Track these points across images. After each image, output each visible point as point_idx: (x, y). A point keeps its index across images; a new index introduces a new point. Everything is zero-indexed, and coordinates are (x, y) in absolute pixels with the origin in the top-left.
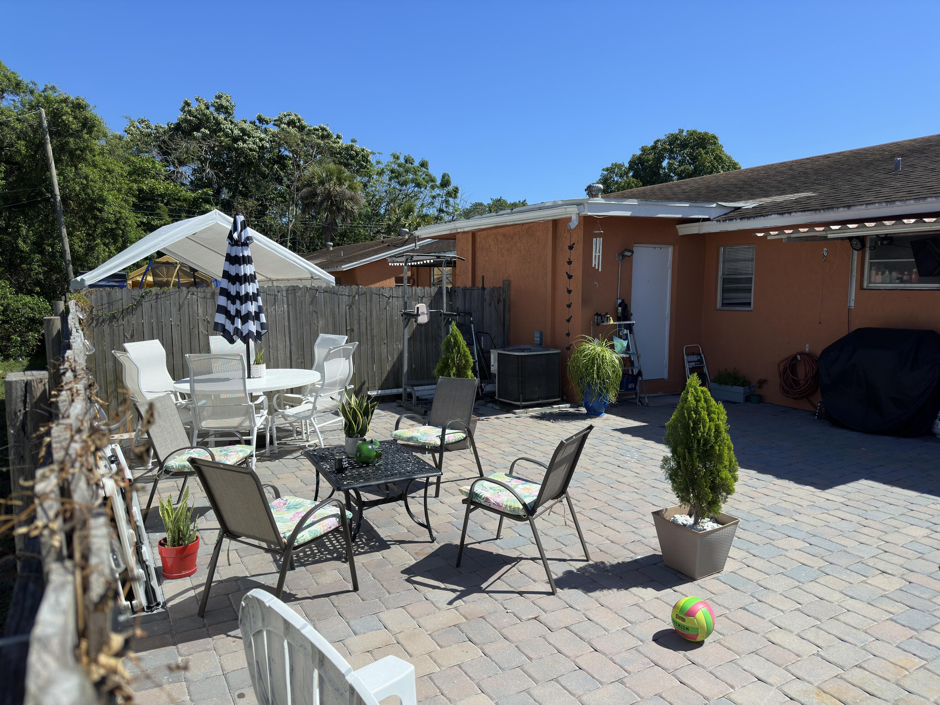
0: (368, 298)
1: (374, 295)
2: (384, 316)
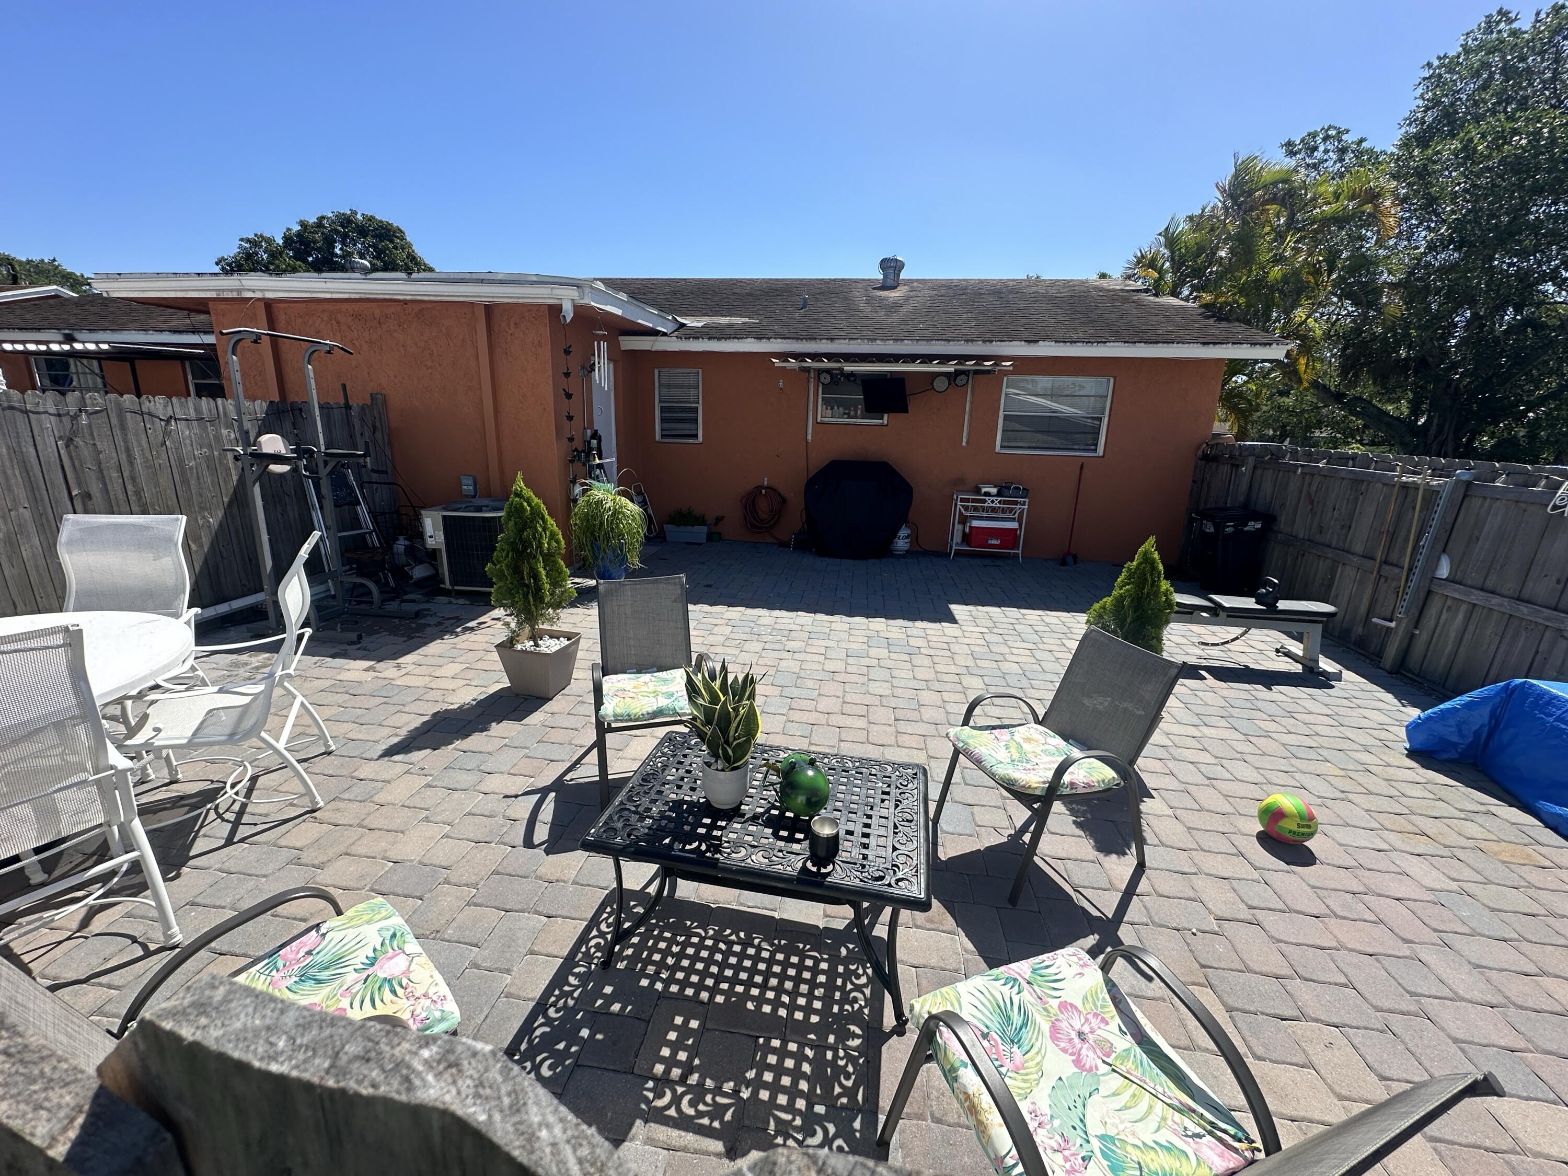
0: (114, 421)
1: (129, 415)
2: (163, 460)
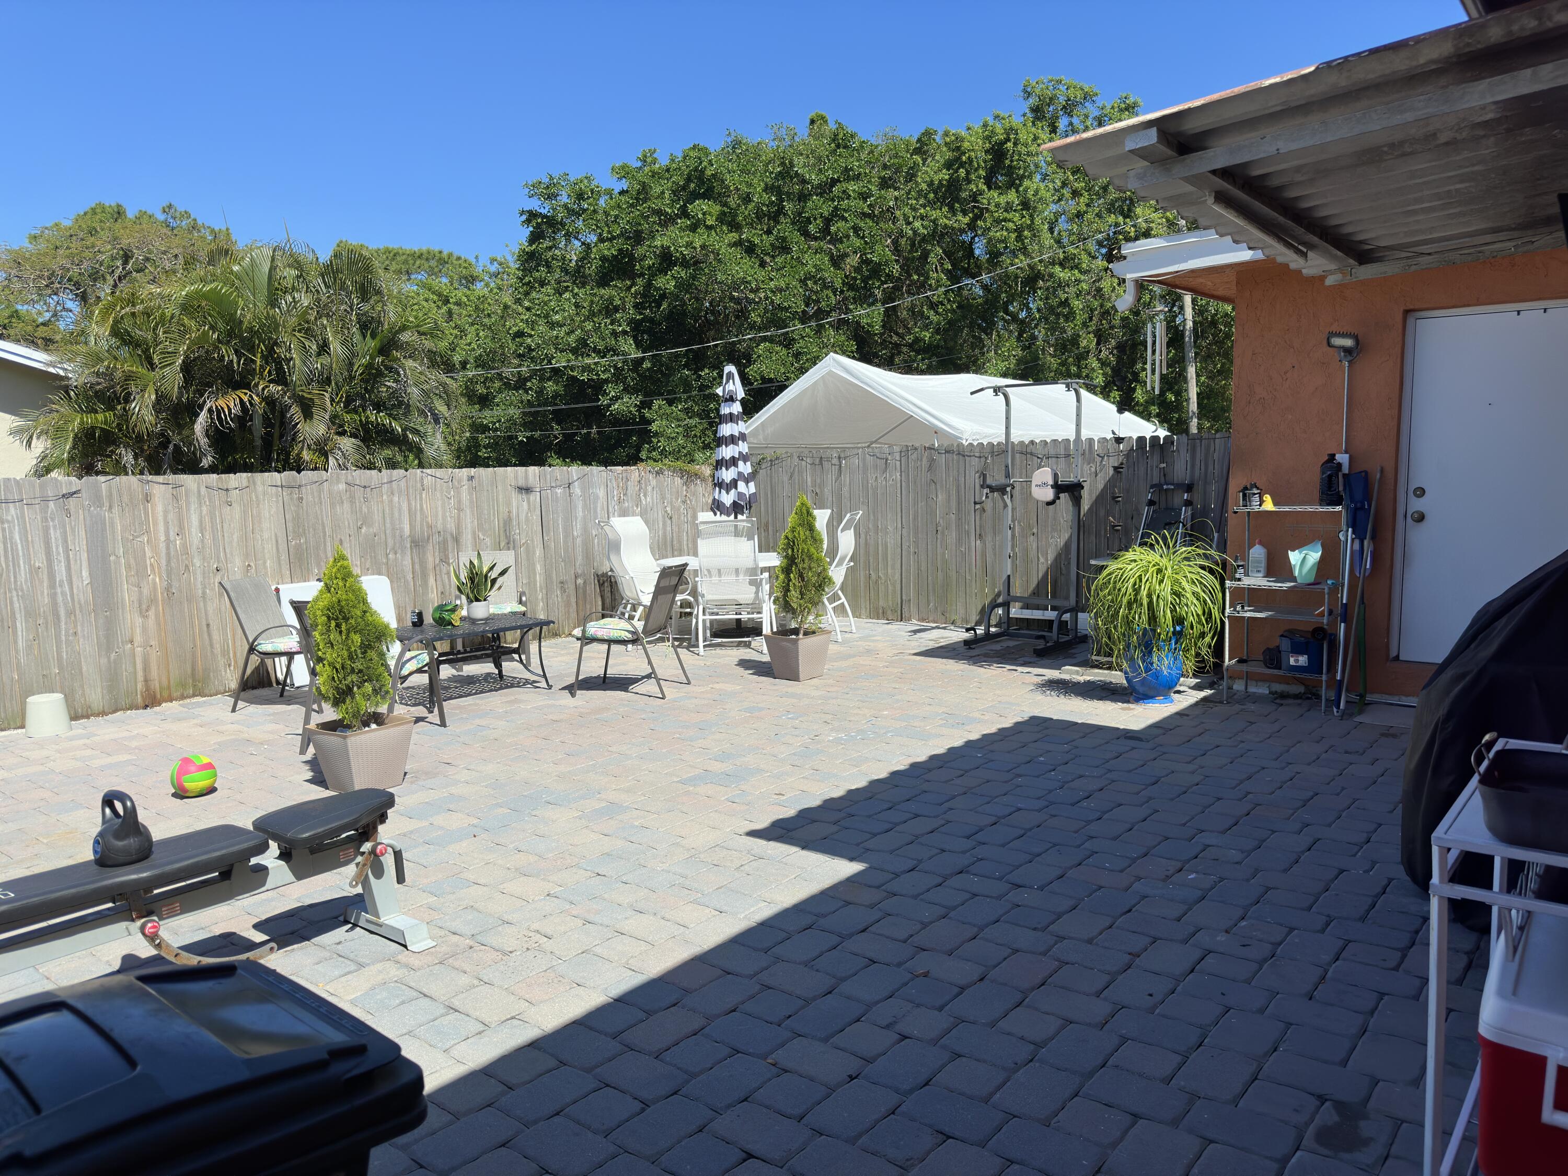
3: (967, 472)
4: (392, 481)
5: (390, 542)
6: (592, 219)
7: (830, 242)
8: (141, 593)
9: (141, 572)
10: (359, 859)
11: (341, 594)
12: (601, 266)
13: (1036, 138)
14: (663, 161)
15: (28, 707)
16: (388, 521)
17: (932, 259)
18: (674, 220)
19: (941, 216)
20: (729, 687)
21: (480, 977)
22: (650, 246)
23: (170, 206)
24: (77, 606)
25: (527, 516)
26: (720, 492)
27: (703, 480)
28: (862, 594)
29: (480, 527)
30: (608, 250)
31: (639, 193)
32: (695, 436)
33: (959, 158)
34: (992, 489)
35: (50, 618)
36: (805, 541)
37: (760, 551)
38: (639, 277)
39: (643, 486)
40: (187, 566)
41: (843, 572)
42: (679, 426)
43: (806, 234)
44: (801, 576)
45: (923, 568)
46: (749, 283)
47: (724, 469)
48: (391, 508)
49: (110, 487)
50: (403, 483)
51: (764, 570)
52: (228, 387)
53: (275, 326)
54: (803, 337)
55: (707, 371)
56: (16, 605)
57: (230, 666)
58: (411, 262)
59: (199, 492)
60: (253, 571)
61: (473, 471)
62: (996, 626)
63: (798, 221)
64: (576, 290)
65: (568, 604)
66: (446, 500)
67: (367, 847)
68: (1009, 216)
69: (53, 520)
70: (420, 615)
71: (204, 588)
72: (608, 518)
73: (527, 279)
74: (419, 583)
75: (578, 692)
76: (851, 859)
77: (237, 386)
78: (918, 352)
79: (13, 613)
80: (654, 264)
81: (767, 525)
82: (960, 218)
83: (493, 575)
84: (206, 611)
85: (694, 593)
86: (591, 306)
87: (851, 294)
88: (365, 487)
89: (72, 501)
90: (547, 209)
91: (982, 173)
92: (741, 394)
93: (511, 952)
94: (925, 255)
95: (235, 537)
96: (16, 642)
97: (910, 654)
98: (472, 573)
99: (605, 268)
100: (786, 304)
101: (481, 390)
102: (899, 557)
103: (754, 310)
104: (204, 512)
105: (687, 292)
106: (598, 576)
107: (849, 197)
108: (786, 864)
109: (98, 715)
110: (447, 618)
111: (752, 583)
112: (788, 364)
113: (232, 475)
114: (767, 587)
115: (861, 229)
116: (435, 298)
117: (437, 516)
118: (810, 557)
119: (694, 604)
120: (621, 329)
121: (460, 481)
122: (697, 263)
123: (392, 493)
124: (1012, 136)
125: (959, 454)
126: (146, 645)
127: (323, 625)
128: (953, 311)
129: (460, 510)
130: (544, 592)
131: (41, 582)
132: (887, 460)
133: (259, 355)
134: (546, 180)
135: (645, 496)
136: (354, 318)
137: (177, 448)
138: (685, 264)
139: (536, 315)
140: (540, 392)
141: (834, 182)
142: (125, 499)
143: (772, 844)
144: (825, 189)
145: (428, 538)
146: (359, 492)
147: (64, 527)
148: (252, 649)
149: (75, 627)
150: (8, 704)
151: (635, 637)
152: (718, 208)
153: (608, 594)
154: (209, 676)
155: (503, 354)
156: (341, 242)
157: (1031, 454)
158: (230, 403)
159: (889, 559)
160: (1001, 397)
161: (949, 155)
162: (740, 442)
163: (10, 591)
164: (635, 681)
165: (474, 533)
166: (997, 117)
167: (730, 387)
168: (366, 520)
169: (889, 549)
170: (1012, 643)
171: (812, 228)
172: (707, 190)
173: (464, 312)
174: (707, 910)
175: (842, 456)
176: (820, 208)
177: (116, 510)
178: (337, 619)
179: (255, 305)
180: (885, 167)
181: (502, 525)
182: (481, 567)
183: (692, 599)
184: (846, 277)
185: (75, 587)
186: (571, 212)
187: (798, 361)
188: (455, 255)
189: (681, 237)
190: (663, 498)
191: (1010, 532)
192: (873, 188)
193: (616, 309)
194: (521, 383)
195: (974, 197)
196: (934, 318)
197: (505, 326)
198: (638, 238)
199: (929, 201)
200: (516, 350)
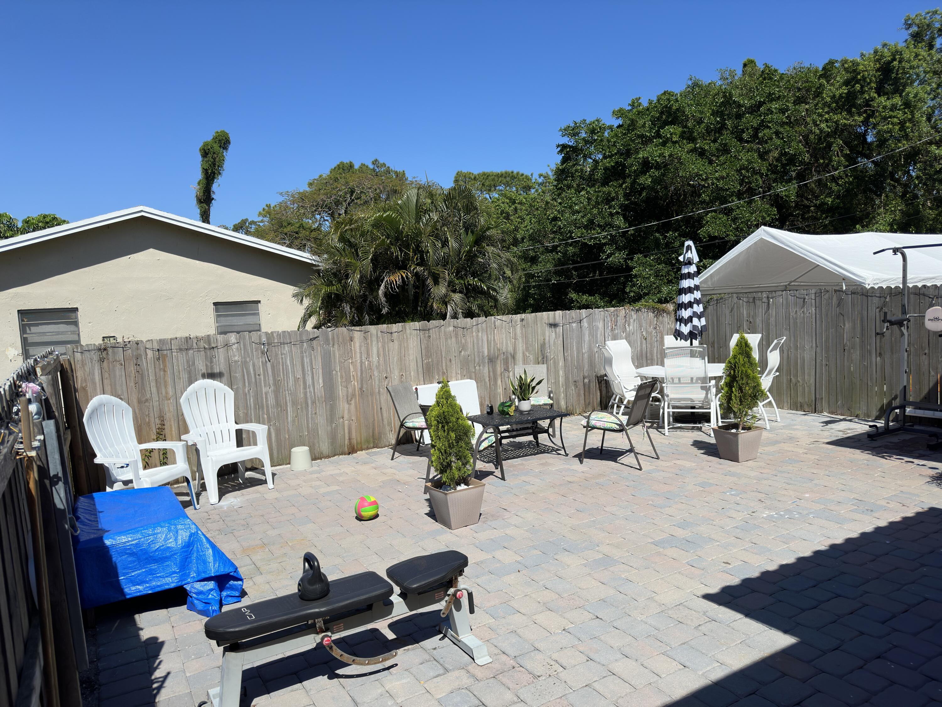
3: (869, 308)
4: (478, 324)
5: (477, 360)
6: (600, 145)
7: (758, 143)
8: (348, 391)
9: (348, 380)
10: (447, 598)
11: (445, 408)
12: (604, 173)
13: (917, 55)
14: (645, 104)
15: (292, 454)
16: (476, 347)
17: (835, 148)
18: (651, 140)
19: (842, 119)
20: (688, 464)
21: (518, 694)
22: (635, 158)
23: (376, 160)
24: (317, 399)
25: (554, 341)
26: (680, 325)
27: (668, 313)
28: (785, 393)
29: (527, 349)
30: (609, 163)
31: (629, 126)
32: (662, 275)
33: (856, 77)
34: (892, 323)
35: (304, 405)
36: (743, 365)
37: (709, 362)
38: (628, 178)
39: (628, 319)
40: (371, 376)
41: (771, 380)
42: (651, 270)
43: (741, 140)
44: (741, 389)
45: (833, 375)
46: (701, 175)
47: (683, 309)
48: (478, 340)
49: (333, 334)
50: (484, 325)
51: (711, 378)
52: (396, 268)
53: (419, 233)
54: (738, 208)
55: (671, 233)
56: (288, 398)
57: (392, 431)
58: (496, 179)
59: (377, 334)
60: (404, 378)
61: (523, 316)
62: (893, 421)
63: (735, 132)
64: (588, 189)
65: (579, 395)
66: (508, 334)
67: (451, 591)
68: (895, 114)
69: (305, 353)
70: (491, 408)
71: (379, 388)
72: (605, 341)
73: (560, 186)
74: (492, 383)
75: (585, 460)
76: (786, 632)
77: (400, 268)
78: (823, 212)
79: (286, 403)
80: (637, 169)
81: (713, 343)
82: (856, 118)
83: (534, 384)
84: (380, 400)
85: (661, 392)
86: (597, 199)
87: (774, 176)
88: (463, 328)
89: (315, 342)
90: (573, 142)
91: (874, 85)
92: (696, 259)
93: (539, 677)
94: (829, 145)
95: (395, 359)
96: (287, 418)
97: (824, 443)
98: (521, 383)
99: (607, 174)
100: (726, 187)
101: (532, 253)
102: (814, 370)
103: (704, 192)
104: (380, 346)
105: (659, 184)
106: (597, 377)
107: (772, 113)
108: (733, 629)
109: (325, 458)
110: (506, 410)
111: (702, 388)
112: (728, 225)
113: (394, 325)
114: (714, 390)
115: (781, 133)
116: (508, 201)
117: (502, 343)
118: (748, 376)
119: (662, 399)
120: (615, 211)
121: (516, 322)
122: (666, 165)
123: (478, 331)
124: (897, 57)
125: (863, 295)
126: (350, 420)
127: (435, 426)
128: (850, 183)
129: (516, 339)
130: (564, 387)
131: (300, 386)
132: (804, 299)
133: (411, 250)
134: (572, 125)
135: (629, 325)
136: (461, 224)
137: (371, 302)
138: (658, 167)
139: (564, 207)
140: (565, 254)
141: (761, 104)
142: (341, 340)
143: (723, 609)
144: (755, 109)
145: (498, 357)
146: (460, 331)
147: (311, 356)
148: (402, 425)
149: (316, 409)
150: (283, 451)
151: (622, 428)
152: (680, 129)
153: (604, 389)
154: (381, 437)
155: (545, 231)
156: (459, 172)
157: (924, 295)
158: (396, 278)
159: (806, 369)
160: (899, 255)
161: (847, 76)
162: (695, 292)
163: (285, 391)
164: (621, 453)
165: (523, 353)
166: (885, 45)
167: (689, 255)
168: (464, 347)
169: (806, 361)
170: (908, 437)
171: (745, 136)
172: (673, 119)
173: (524, 208)
174: (675, 663)
175: (770, 296)
176: (751, 122)
177: (336, 346)
178: (442, 423)
179: (409, 222)
180: (799, 89)
181: (539, 347)
182: (526, 379)
183: (660, 397)
184: (770, 165)
185: (316, 388)
186: (586, 142)
187: (735, 224)
188: (521, 173)
189: (656, 151)
190: (641, 326)
191: (906, 354)
192: (790, 105)
193: (613, 199)
194: (554, 249)
195: (867, 103)
196: (835, 188)
197: (545, 215)
198: (628, 154)
199: (832, 109)
200: (552, 229)
